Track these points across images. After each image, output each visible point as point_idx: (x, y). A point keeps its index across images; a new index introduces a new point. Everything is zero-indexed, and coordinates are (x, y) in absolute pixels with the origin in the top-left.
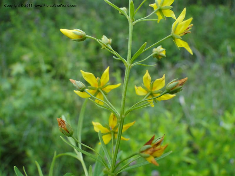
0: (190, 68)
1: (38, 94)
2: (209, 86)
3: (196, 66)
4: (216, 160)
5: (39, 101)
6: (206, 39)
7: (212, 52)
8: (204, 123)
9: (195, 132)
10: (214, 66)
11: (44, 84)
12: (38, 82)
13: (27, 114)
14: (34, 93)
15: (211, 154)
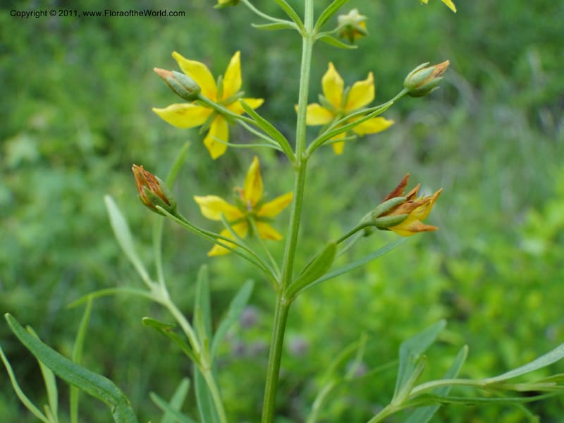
0: (444, 122)
1: (78, 209)
2: (492, 160)
3: (458, 116)
4: (511, 331)
5: (82, 226)
6: (482, 48)
7: (498, 81)
8: (480, 245)
9: (458, 269)
10: (502, 112)
11: (91, 186)
12: (75, 180)
13: (55, 258)
14: (66, 206)
15: (498, 317)
